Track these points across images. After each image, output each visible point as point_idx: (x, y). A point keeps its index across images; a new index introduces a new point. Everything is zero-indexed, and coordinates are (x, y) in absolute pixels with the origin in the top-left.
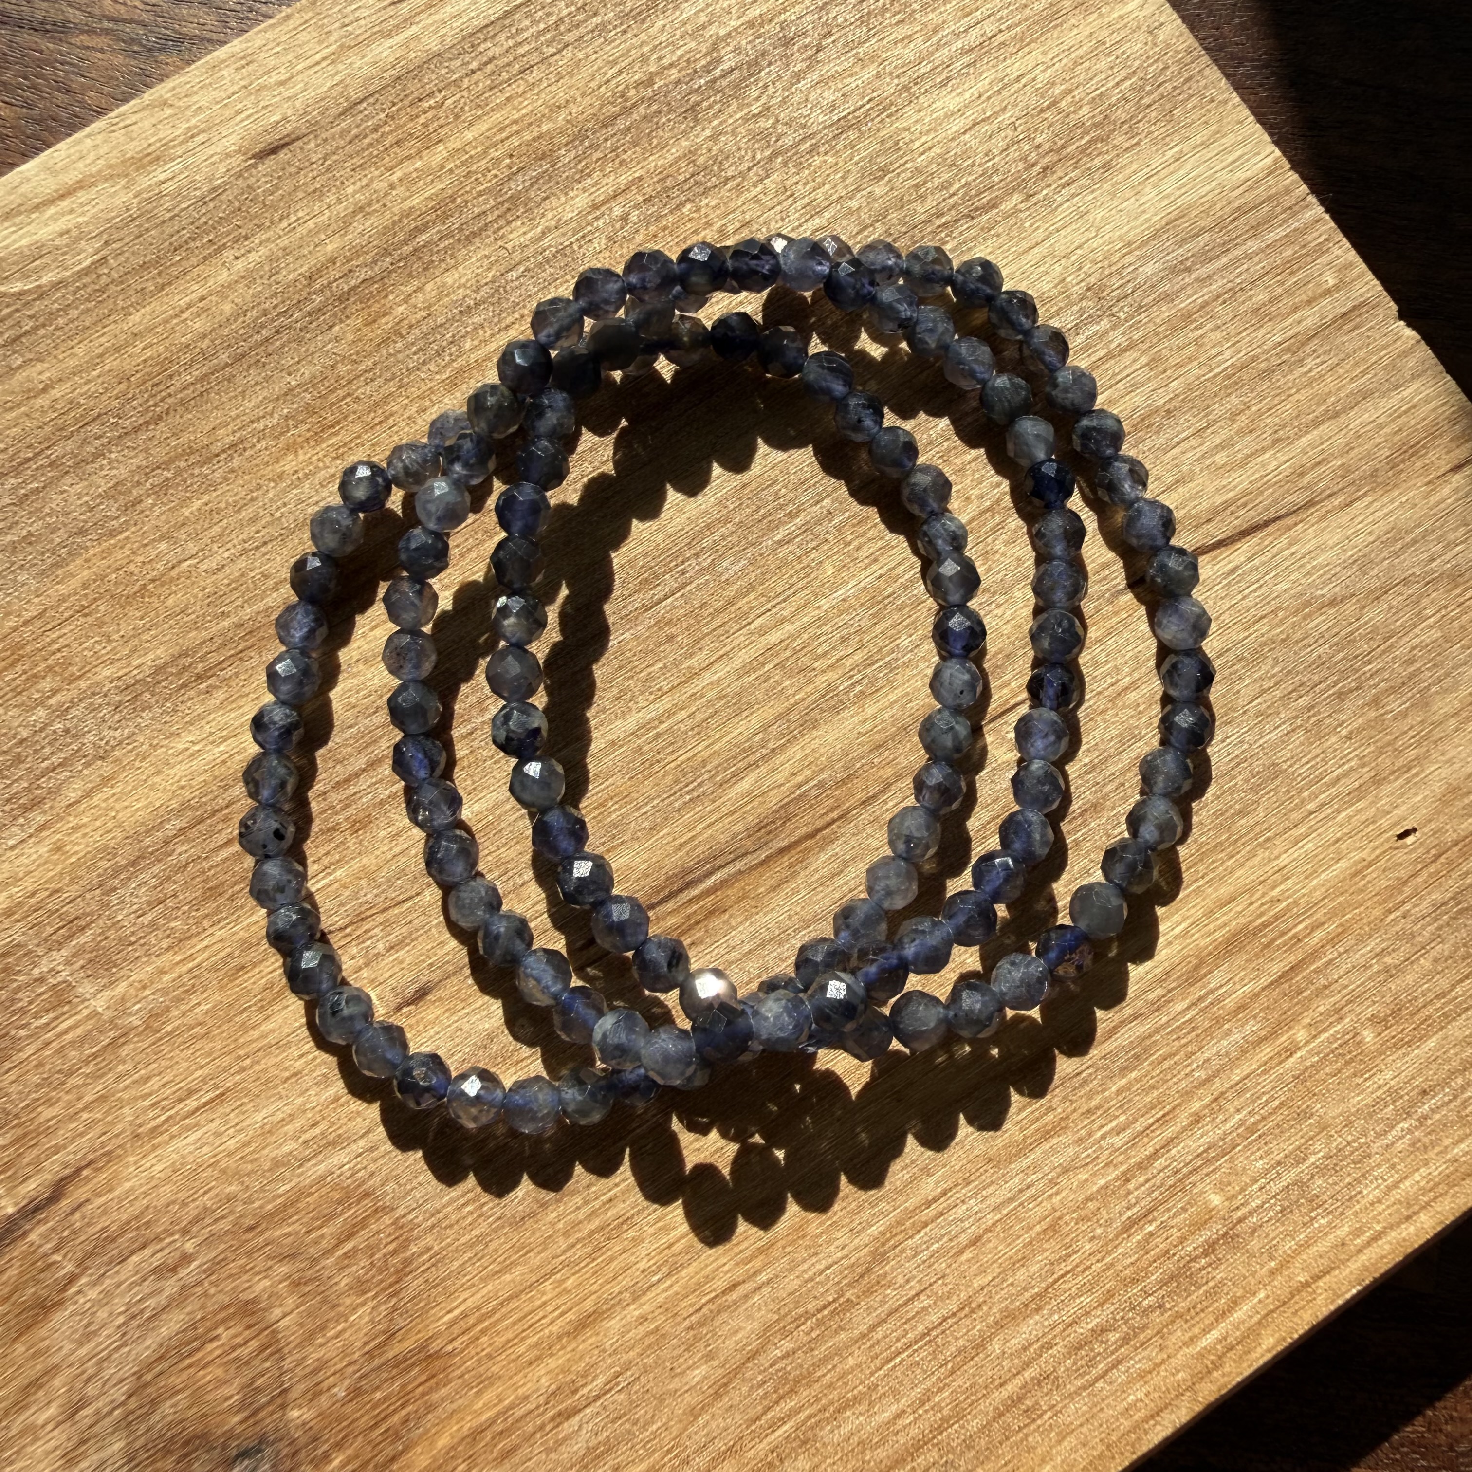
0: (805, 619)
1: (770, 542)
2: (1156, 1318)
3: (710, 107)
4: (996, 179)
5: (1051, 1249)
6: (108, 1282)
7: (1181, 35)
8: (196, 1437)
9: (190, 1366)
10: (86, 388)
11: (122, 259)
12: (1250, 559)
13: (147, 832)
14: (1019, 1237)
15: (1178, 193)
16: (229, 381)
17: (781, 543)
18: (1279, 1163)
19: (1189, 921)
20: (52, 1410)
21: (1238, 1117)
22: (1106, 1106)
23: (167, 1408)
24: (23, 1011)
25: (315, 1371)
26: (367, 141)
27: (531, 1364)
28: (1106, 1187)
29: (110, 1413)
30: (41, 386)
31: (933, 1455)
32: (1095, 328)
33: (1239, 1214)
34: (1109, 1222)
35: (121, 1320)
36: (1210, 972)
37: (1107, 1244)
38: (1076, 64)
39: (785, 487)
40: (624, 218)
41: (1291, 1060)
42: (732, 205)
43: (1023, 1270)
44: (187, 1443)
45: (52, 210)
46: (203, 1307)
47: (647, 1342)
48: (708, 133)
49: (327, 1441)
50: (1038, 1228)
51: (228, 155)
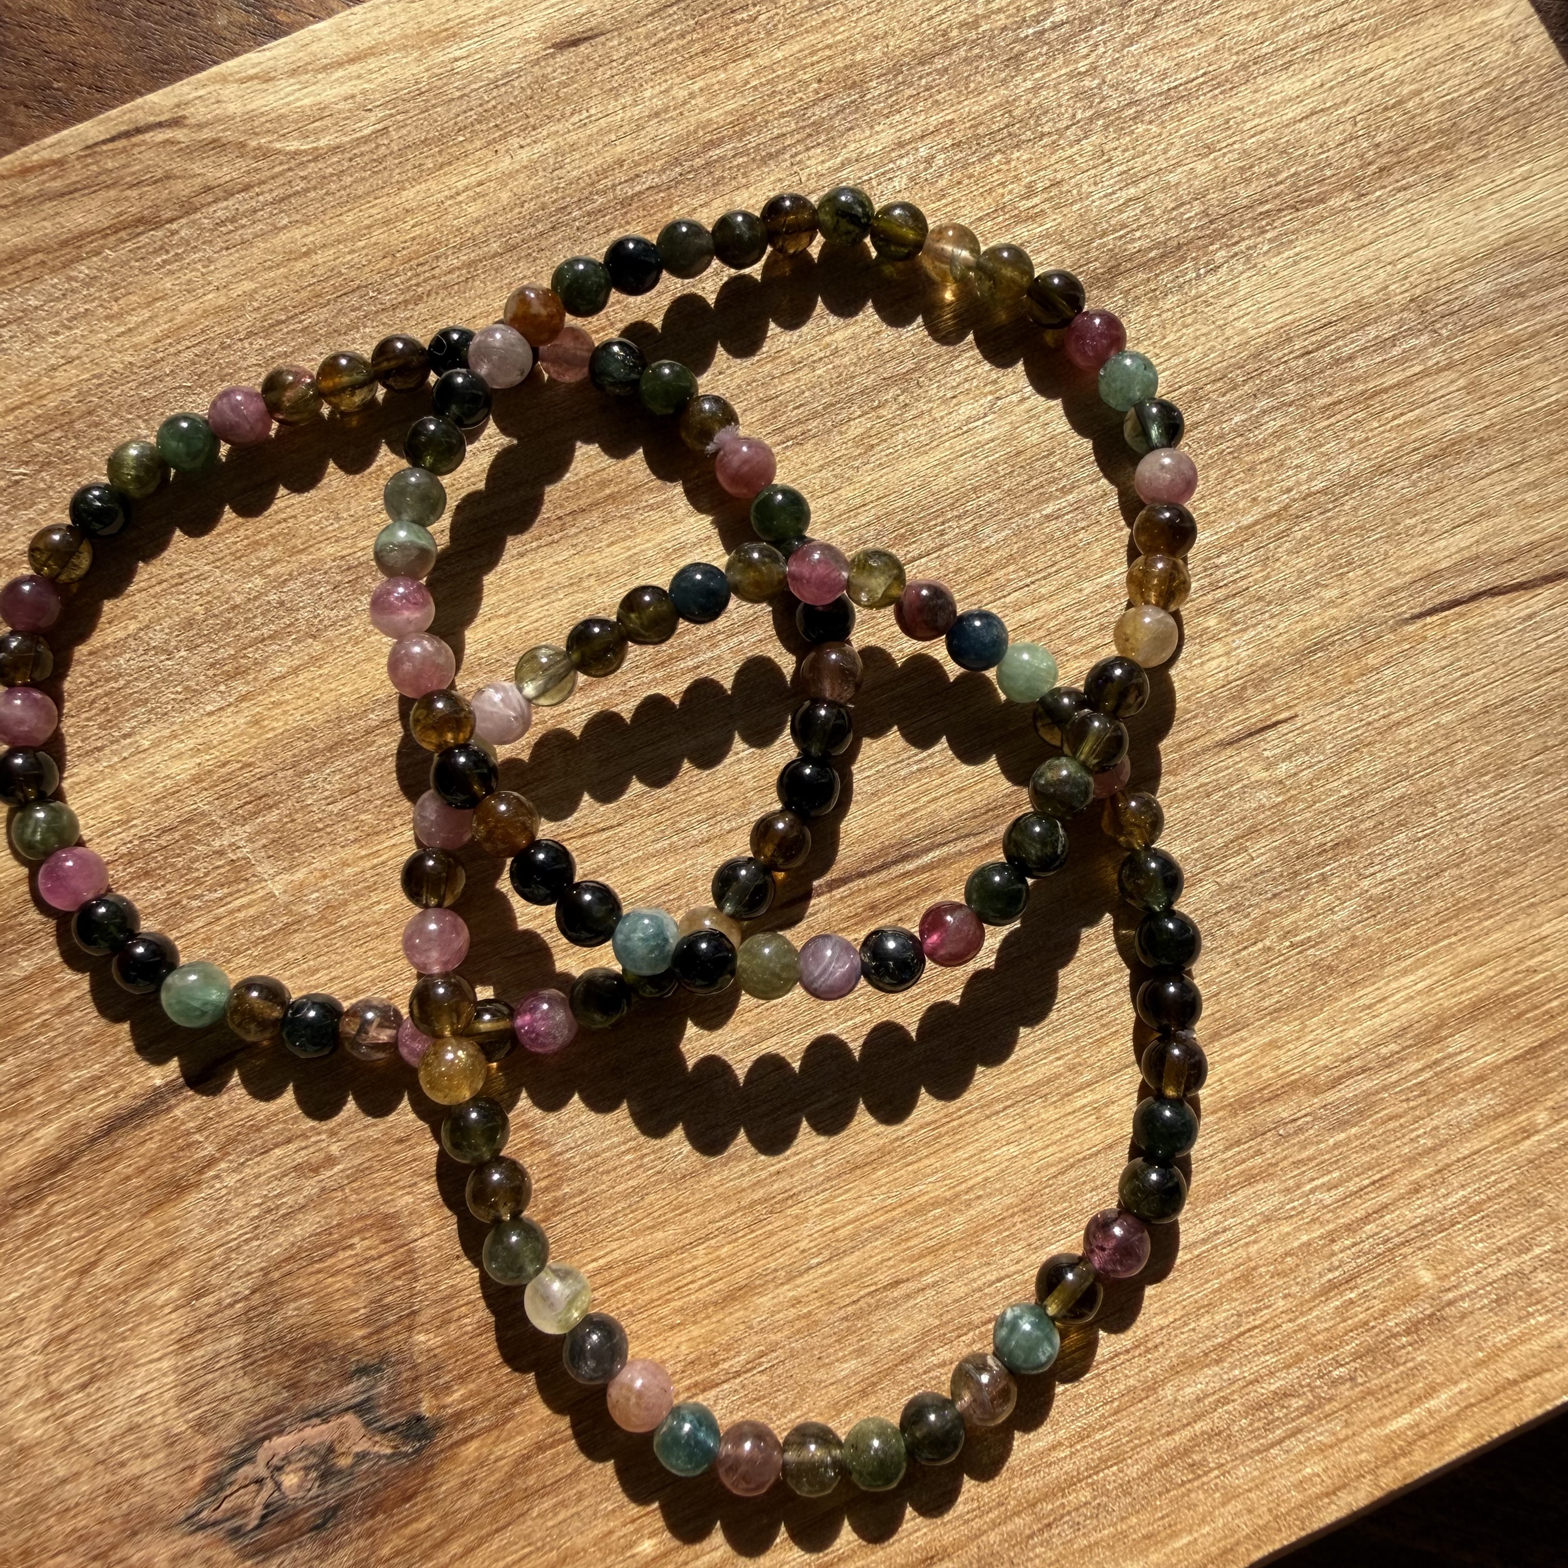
0: (1064, 601)
1: (1038, 515)
2: (1345, 1390)
3: (1035, 58)
4: (1328, 173)
5: (1239, 1301)
6: (248, 1170)
7: (1546, 49)
8: (315, 1344)
9: (319, 1271)
10: (349, 257)
11: (404, 131)
12: (1550, 607)
13: (351, 718)
14: (1207, 1282)
15: (1522, 214)
16: (497, 271)
17: (1048, 518)
18: (1500, 1249)
19: (1435, 978)
20: (173, 1292)
21: (1461, 1193)
22: (1320, 1159)
23: (290, 1310)
24: (198, 882)
25: (449, 1297)
26: (671, 46)
27: (672, 1328)
28: (1308, 1244)
29: (231, 1305)
30: (304, 249)
31: (1085, 1495)
32: (1414, 342)
33: (1450, 1295)
34: (1308, 1281)
35: (255, 1212)
36: (1452, 1035)
37: (1302, 1304)
38: (1430, 65)
39: (1062, 460)
40: (929, 160)
41: (1528, 1142)
42: (1045, 162)
43: (1208, 1317)
44: (305, 1350)
45: (340, 73)
46: (341, 1213)
47: (798, 1325)
48: (1029, 84)
49: (450, 1372)
50: (1229, 1276)
51: (527, 41)
